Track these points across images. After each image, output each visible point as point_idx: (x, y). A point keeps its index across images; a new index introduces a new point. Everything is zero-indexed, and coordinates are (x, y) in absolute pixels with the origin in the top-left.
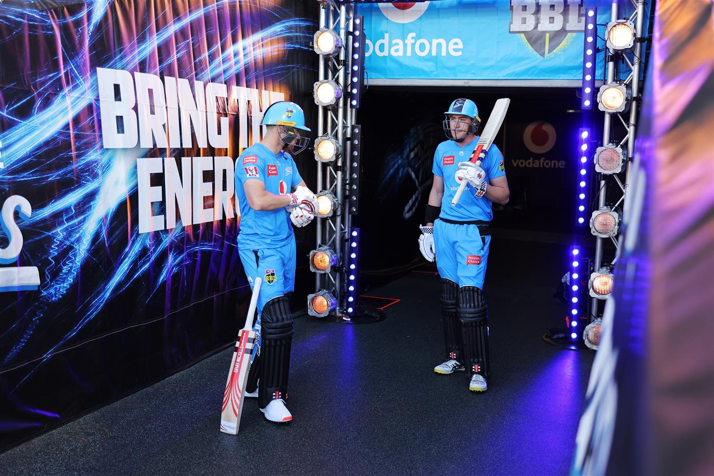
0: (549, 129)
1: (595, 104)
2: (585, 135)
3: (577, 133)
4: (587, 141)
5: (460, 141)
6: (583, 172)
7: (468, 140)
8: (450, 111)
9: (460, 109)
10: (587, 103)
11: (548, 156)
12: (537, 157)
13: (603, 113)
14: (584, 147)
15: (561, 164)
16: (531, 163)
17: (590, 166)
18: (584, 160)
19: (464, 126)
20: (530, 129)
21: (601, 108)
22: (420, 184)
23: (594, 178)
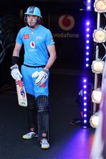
0: (71, 18)
1: (93, 8)
2: (88, 23)
3: (84, 23)
4: (89, 27)
5: (33, 27)
6: (88, 42)
7: (36, 27)
8: (27, 13)
9: (32, 12)
10: (89, 8)
11: (71, 32)
12: (65, 32)
13: (97, 13)
14: (88, 30)
15: (77, 36)
16: (62, 35)
17: (91, 39)
18: (88, 36)
19: (34, 21)
20: (62, 18)
21: (96, 10)
22: (4, 47)
23: (93, 44)
